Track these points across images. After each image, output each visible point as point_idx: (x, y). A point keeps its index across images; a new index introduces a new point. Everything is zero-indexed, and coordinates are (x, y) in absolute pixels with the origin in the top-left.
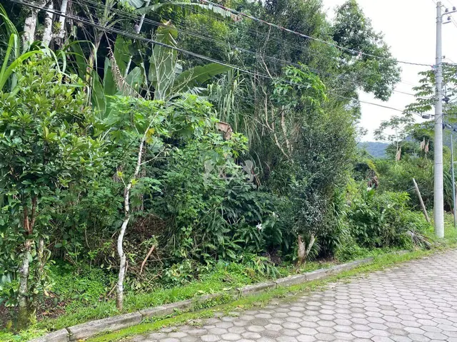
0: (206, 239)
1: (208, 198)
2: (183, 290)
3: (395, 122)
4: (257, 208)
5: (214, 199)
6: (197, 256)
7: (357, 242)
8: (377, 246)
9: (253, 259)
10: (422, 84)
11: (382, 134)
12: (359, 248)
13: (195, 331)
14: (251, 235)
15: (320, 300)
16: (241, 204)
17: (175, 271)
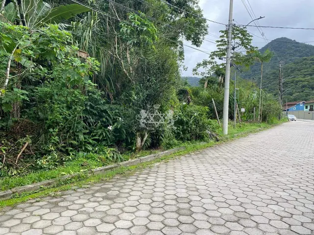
0: (70, 137)
1: (72, 108)
2: (49, 173)
3: (205, 63)
4: (109, 116)
5: (76, 109)
6: (63, 149)
7: (176, 137)
8: (188, 140)
9: (105, 150)
10: (221, 39)
11: (197, 71)
12: (176, 141)
13: (55, 200)
14: (104, 134)
15: (148, 174)
16: (98, 112)
17: (45, 160)
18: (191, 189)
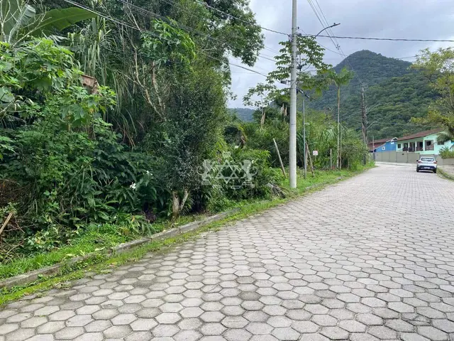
0: (74, 202)
1: (75, 160)
2: (49, 256)
3: (260, 89)
4: (131, 168)
5: (81, 161)
6: (65, 220)
7: (227, 195)
8: (244, 198)
9: (128, 219)
10: (281, 54)
11: (250, 100)
12: (228, 201)
13: (64, 293)
14: (125, 196)
15: (193, 248)
16: (114, 165)
17: (40, 238)
18: (254, 265)
